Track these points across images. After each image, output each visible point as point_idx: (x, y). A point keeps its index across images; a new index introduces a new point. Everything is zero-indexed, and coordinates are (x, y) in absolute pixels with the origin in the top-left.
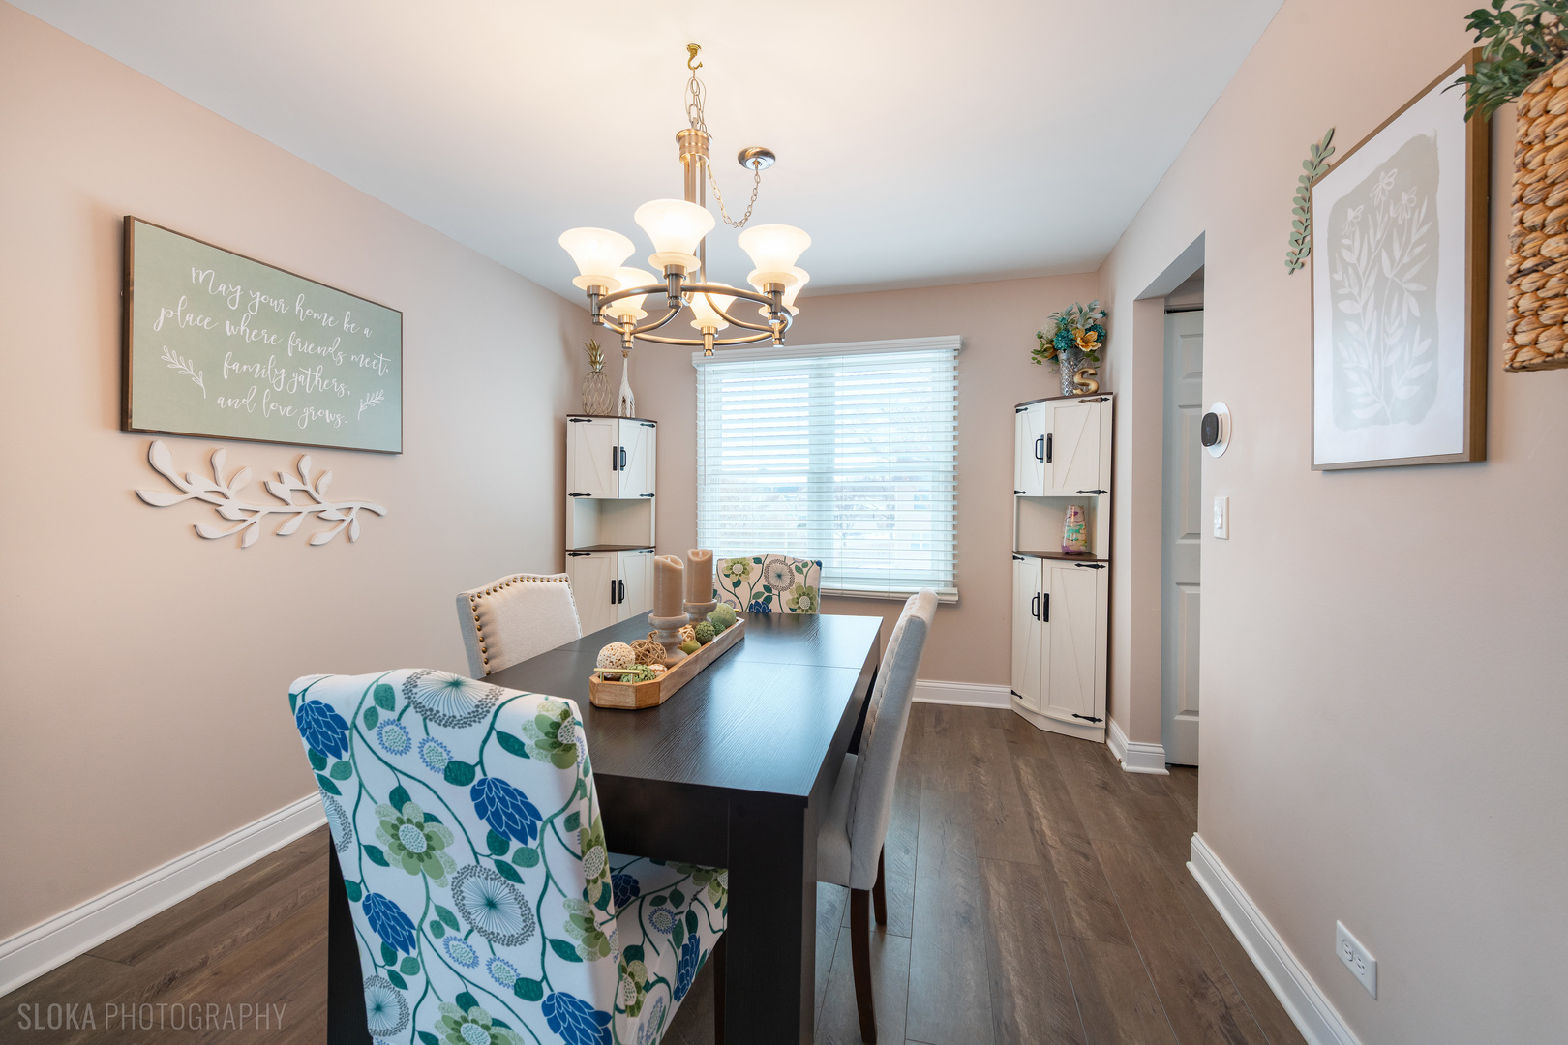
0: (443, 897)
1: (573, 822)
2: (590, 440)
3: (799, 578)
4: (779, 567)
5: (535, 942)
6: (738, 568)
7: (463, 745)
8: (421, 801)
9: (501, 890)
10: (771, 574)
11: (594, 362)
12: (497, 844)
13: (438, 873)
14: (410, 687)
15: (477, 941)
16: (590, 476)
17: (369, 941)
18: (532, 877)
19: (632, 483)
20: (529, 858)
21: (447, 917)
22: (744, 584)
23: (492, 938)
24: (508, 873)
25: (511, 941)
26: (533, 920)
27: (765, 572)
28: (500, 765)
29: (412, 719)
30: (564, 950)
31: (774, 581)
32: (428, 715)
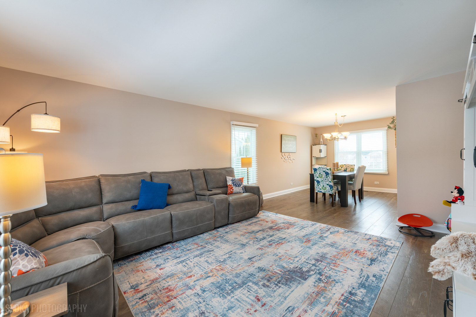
0: (322, 179)
1: (331, 174)
2: (316, 148)
3: (351, 167)
4: (348, 166)
5: (328, 181)
6: (342, 166)
7: (325, 170)
8: (321, 173)
9: (326, 178)
10: (347, 166)
11: (316, 136)
12: (326, 176)
13: (322, 178)
14: (321, 167)
15: (324, 182)
16: (316, 154)
17: (316, 183)
18: (328, 177)
19: (323, 155)
20: (328, 176)
21: (322, 181)
22: (343, 168)
23: (325, 182)
24: (327, 177)
25: (327, 182)
26: (328, 180)
27: (346, 166)
28: (327, 171)
29: (321, 169)
30: (330, 182)
31: (347, 167)
32: (322, 168)
